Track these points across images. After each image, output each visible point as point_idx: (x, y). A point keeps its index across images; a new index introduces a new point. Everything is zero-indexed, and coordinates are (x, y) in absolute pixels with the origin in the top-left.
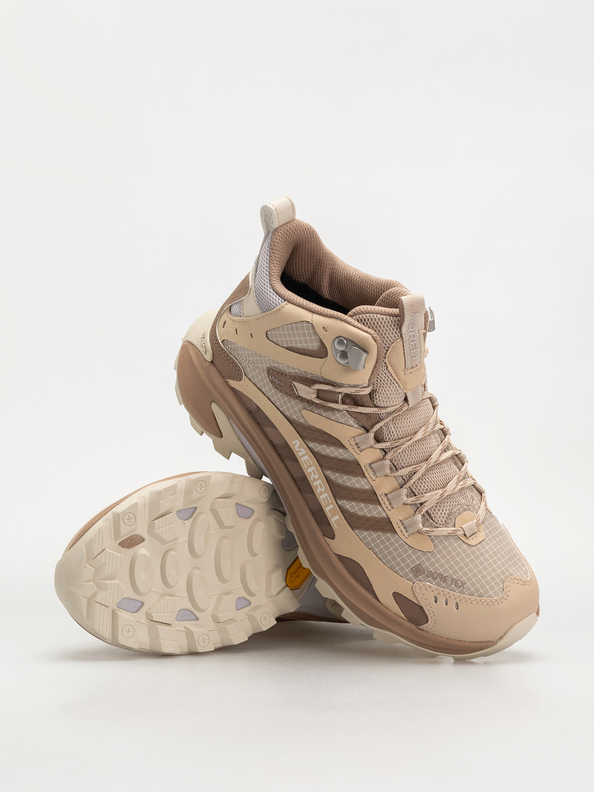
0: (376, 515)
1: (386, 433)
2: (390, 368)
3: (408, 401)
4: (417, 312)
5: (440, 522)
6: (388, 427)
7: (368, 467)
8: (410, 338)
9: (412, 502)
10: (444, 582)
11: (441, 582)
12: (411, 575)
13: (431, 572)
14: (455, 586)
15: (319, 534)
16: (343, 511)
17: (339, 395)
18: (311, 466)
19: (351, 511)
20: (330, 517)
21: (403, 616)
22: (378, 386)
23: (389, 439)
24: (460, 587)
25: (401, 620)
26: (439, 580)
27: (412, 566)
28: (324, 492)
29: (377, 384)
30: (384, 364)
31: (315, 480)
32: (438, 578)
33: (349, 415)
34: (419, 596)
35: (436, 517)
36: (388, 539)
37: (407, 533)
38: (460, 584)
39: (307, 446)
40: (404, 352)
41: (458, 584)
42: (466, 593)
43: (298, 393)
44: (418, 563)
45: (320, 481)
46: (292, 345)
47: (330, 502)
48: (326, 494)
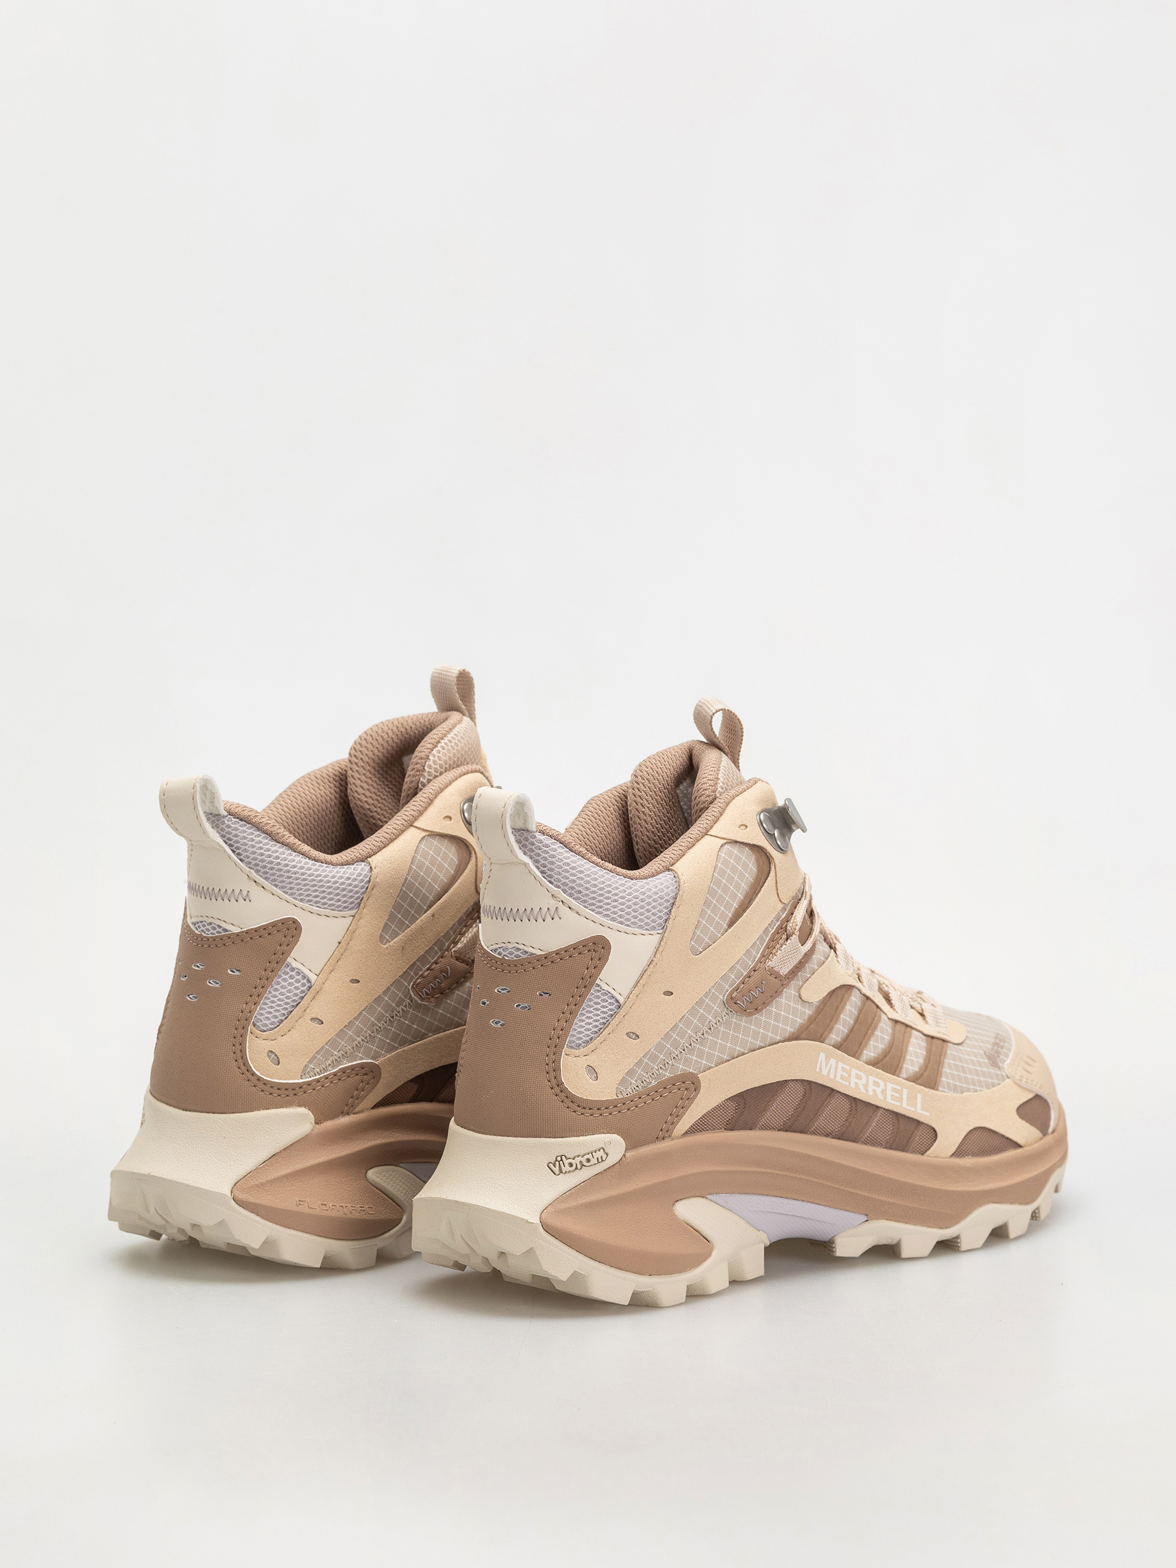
15: (916, 1159)
16: (915, 1079)
18: (849, 1074)
20: (914, 1110)
28: (886, 1087)
31: (868, 1086)
39: (832, 1045)
45: (871, 1080)
46: (733, 910)
47: (899, 1088)
48: (890, 1086)
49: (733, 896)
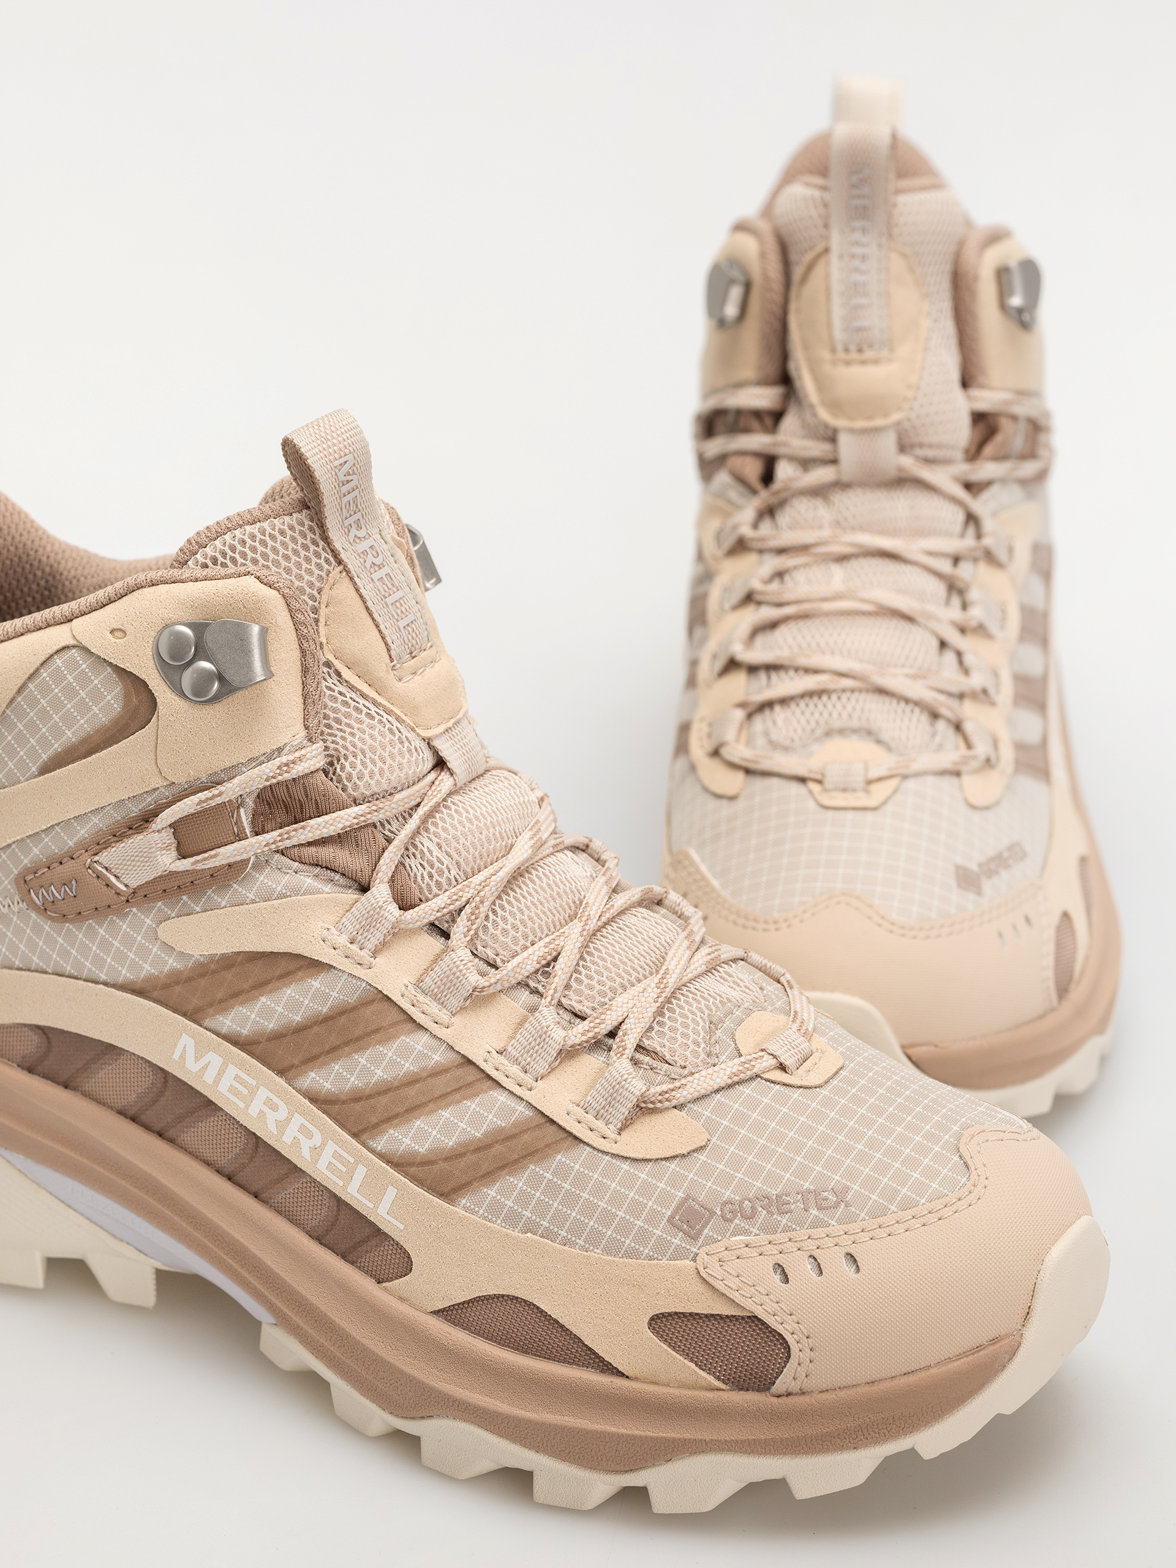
0: (499, 1122)
1: (422, 874)
2: (346, 674)
3: (446, 763)
4: (346, 455)
5: (691, 1058)
6: (422, 852)
7: (416, 994)
8: (365, 561)
9: (583, 1034)
10: (782, 1213)
11: (775, 1216)
12: (676, 1241)
13: (729, 1202)
14: (820, 1208)
15: (365, 1284)
16: (400, 1163)
17: (239, 815)
18: (253, 1092)
19: (420, 1150)
20: (372, 1206)
21: (711, 1378)
22: (338, 739)
23: (438, 884)
24: (836, 1206)
25: (710, 1395)
26: (765, 1212)
27: (669, 1213)
28: (324, 1144)
29: (331, 735)
30: (326, 670)
31: (282, 1126)
32: (760, 1209)
33: (291, 862)
34: (729, 1285)
35: (675, 1051)
36: (562, 1172)
37: (611, 1126)
38: (830, 1197)
39: (218, 1034)
40: (367, 608)
41: (826, 1199)
42: (862, 1215)
43: (126, 886)
44: (683, 1195)
45: (298, 1120)
46: (50, 752)
47: (352, 1160)
48: (331, 1147)
49: (57, 732)
